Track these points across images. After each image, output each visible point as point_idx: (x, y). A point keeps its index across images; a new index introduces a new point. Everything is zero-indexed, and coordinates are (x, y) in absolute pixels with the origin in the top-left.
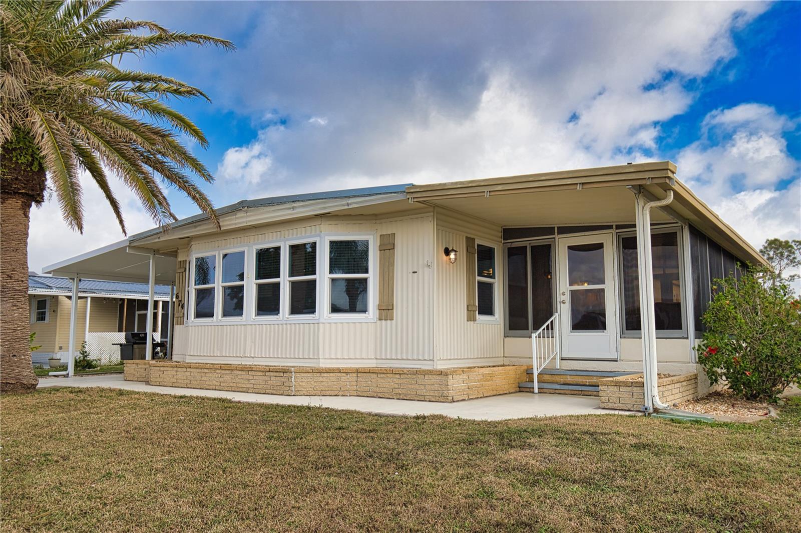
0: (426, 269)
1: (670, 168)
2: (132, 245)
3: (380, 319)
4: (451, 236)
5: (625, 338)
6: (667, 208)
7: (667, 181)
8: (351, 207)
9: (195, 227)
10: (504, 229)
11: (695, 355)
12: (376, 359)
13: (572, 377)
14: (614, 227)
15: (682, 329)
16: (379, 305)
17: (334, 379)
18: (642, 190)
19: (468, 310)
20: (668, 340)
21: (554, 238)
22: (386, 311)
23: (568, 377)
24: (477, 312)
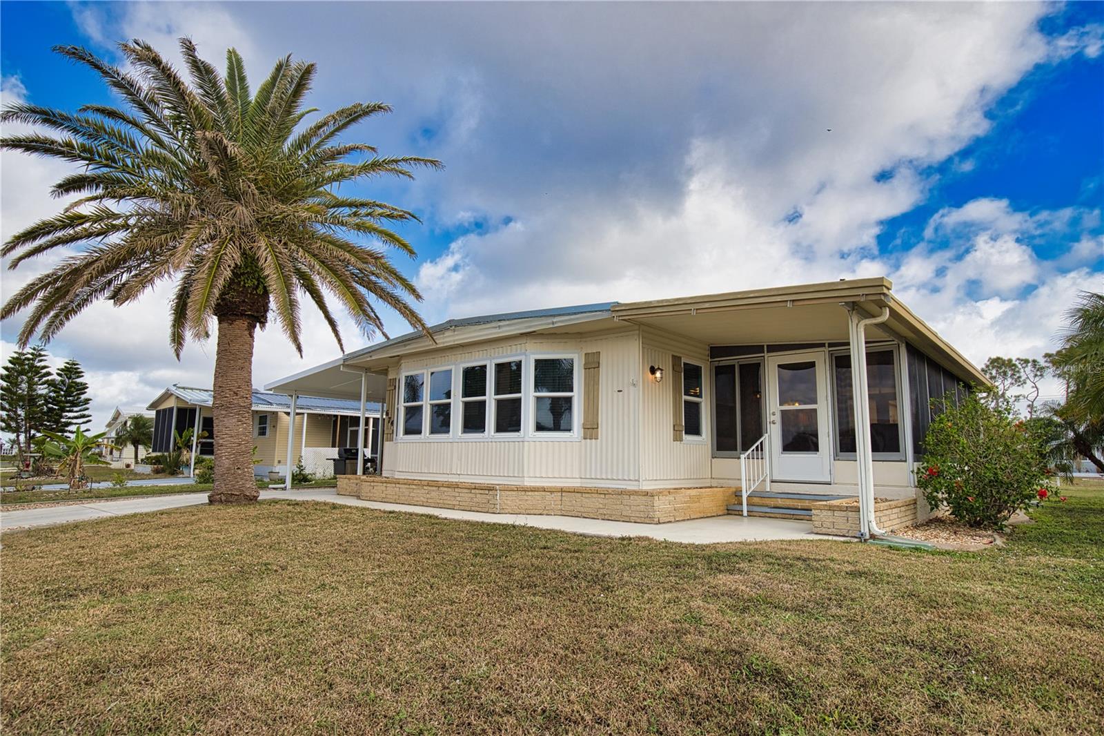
0: (632, 388)
1: (885, 284)
2: (346, 363)
3: (585, 438)
4: (657, 355)
5: (838, 460)
6: (882, 325)
7: (883, 297)
8: (556, 325)
9: (405, 346)
10: (711, 347)
11: (913, 479)
12: (581, 478)
13: (783, 500)
14: (827, 345)
15: (899, 451)
16: (583, 424)
17: (538, 498)
18: (856, 307)
19: (674, 430)
20: (885, 463)
21: (764, 356)
22: (591, 430)
23: (779, 500)
24: (684, 432)
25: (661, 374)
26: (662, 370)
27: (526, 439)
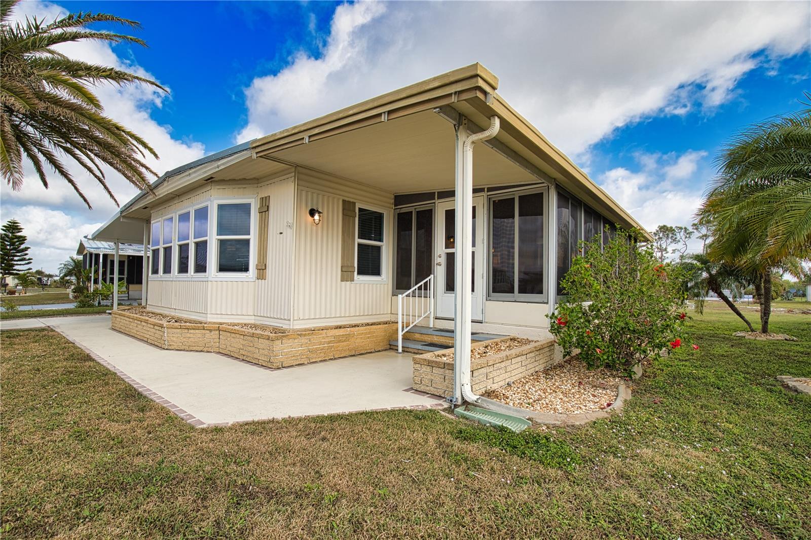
1: (479, 72)
3: (258, 279)
5: (490, 300)
7: (480, 95)
8: (220, 168)
10: (395, 196)
12: (255, 316)
13: (438, 337)
14: (486, 190)
15: (542, 293)
16: (257, 265)
17: (199, 335)
18: (464, 122)
19: (342, 271)
20: (529, 304)
21: (434, 203)
22: (262, 270)
23: (435, 337)
24: (356, 273)
25: (320, 216)
26: (319, 213)
27: (210, 279)
